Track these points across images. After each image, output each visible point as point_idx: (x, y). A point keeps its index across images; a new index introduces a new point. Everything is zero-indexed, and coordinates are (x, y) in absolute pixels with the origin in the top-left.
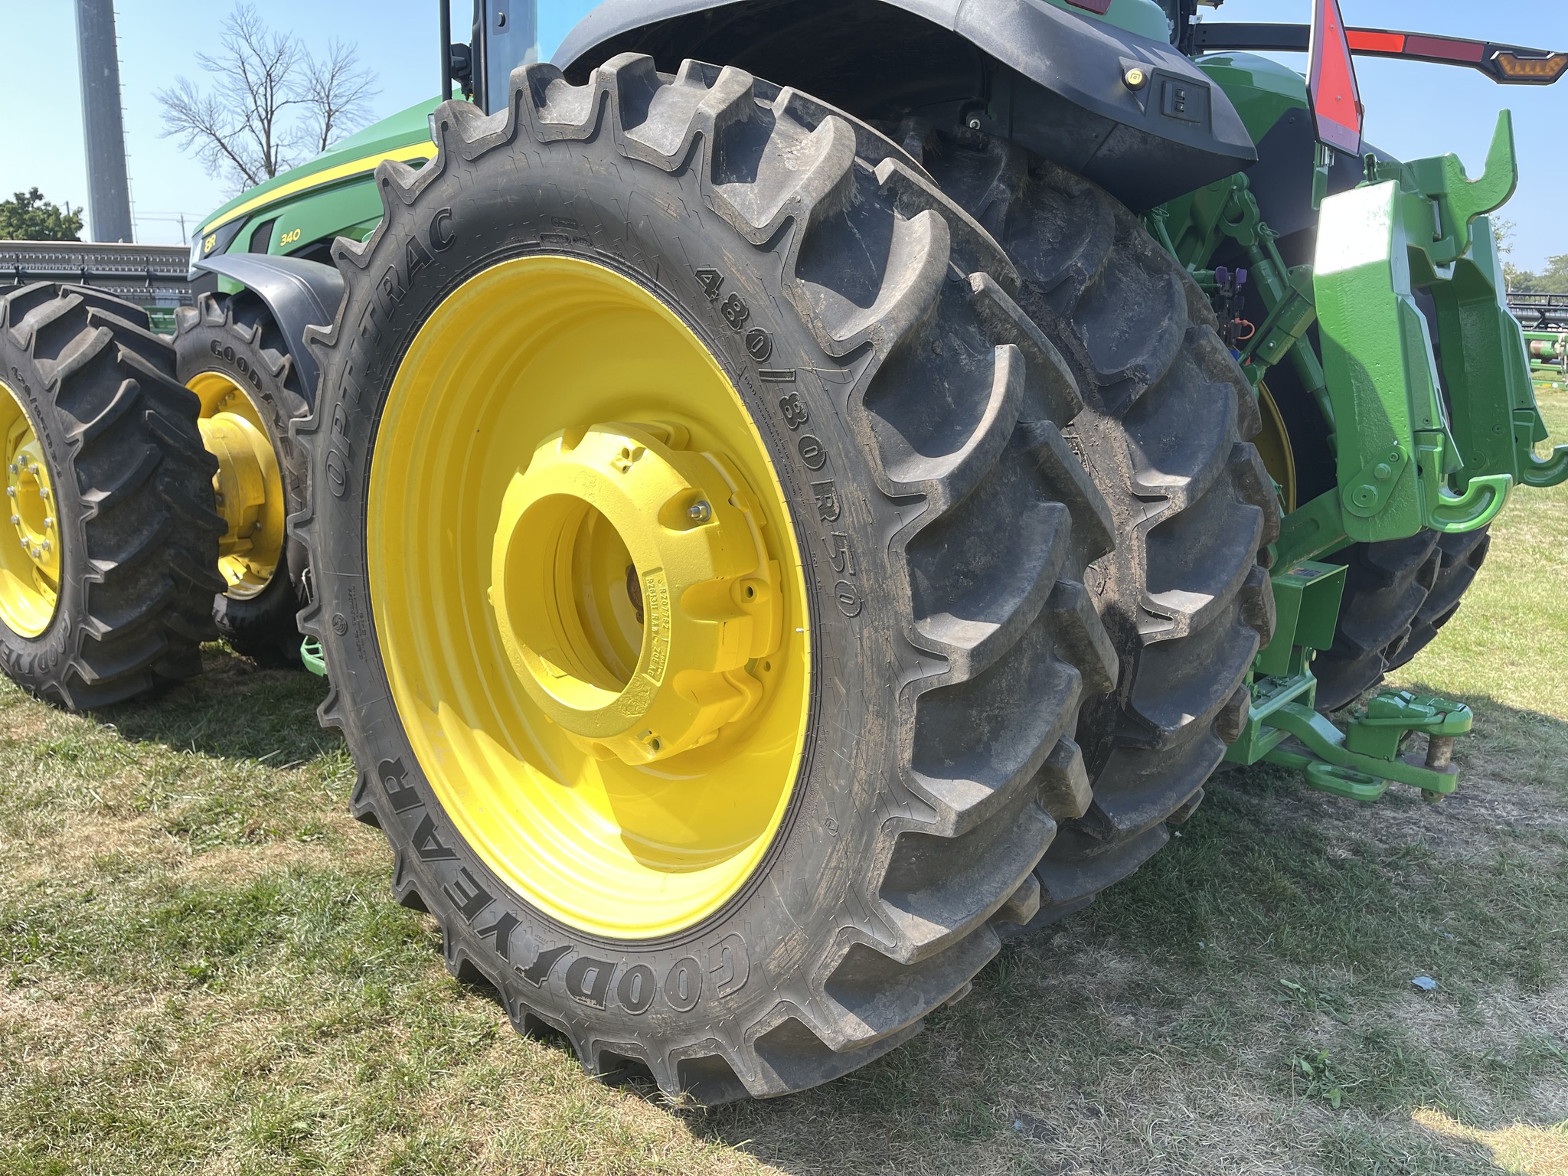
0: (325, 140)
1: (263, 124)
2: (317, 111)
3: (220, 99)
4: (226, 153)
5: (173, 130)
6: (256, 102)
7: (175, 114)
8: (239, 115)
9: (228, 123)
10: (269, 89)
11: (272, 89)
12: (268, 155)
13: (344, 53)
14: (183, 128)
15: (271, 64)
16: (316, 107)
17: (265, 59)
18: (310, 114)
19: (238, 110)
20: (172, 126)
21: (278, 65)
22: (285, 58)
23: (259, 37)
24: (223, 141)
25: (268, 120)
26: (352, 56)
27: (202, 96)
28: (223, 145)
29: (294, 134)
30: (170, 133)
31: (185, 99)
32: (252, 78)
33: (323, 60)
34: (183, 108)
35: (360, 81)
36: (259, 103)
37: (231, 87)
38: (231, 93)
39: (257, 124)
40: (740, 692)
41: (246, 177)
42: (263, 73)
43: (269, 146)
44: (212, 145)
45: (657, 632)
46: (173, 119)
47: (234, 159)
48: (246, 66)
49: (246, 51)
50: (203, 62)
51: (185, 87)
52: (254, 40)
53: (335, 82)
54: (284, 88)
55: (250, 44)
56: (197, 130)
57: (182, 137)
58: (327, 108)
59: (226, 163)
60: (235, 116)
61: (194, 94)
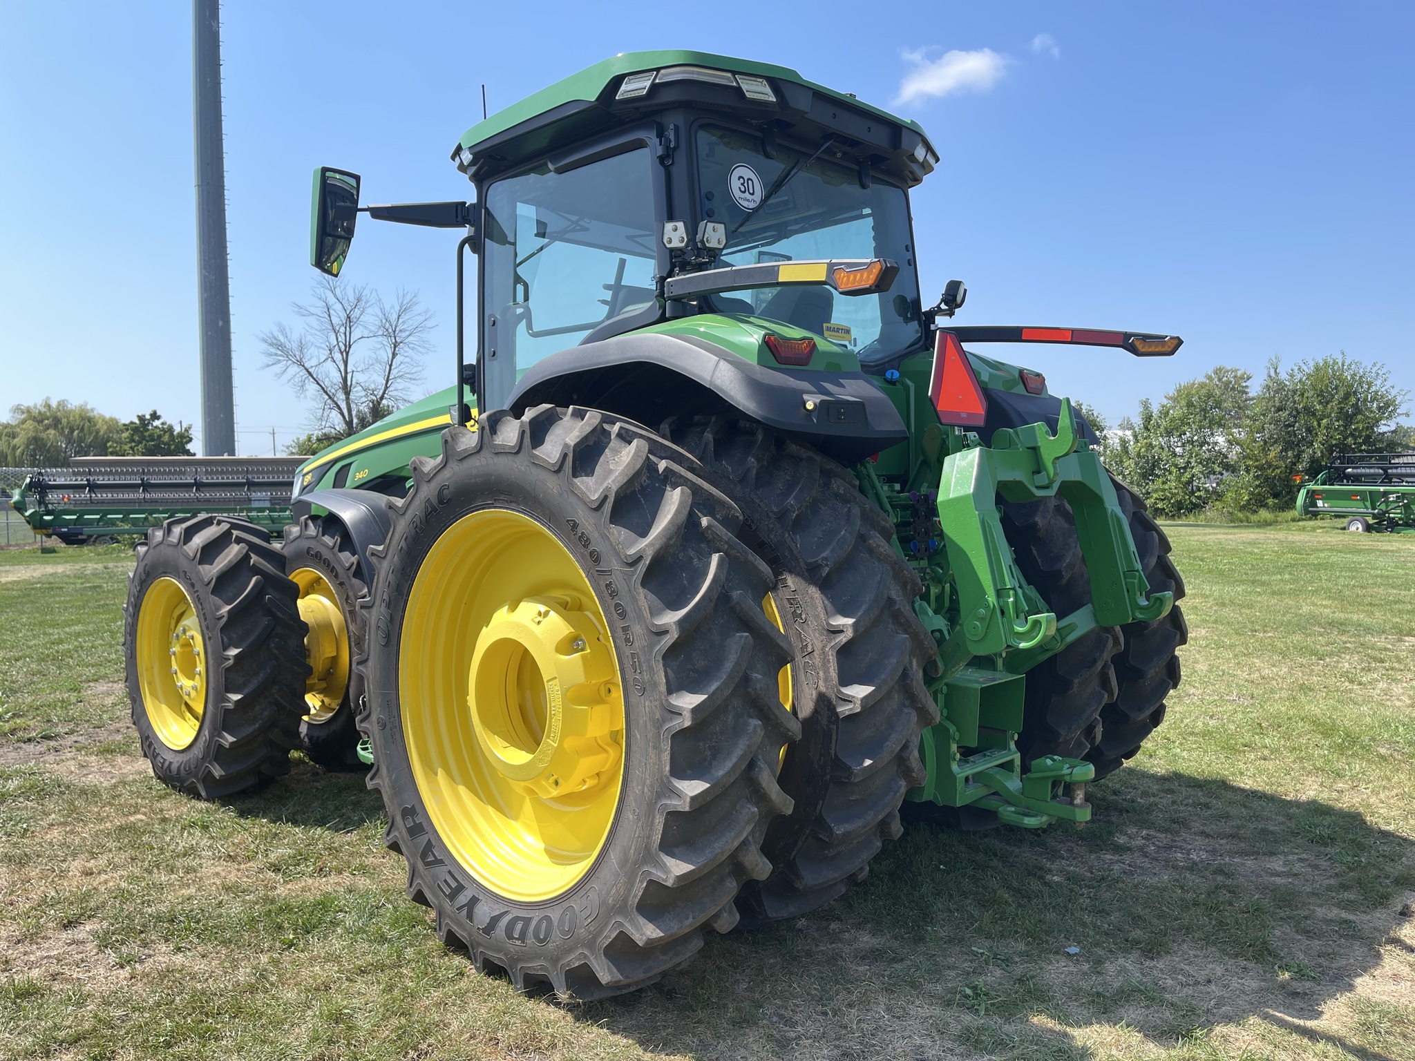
0: (391, 366)
1: (342, 355)
2: (385, 343)
3: (309, 338)
4: (312, 380)
5: (271, 363)
6: (337, 339)
7: (273, 350)
8: (323, 349)
9: (314, 357)
10: (348, 328)
11: (350, 328)
12: (345, 380)
13: (408, 298)
14: (279, 361)
15: (350, 308)
16: (384, 340)
17: (346, 305)
18: (379, 346)
19: (324, 346)
20: (270, 360)
21: (356, 310)
22: (362, 304)
23: (342, 289)
24: (310, 370)
25: (346, 353)
26: (414, 300)
27: (295, 336)
28: (310, 374)
29: (366, 362)
30: (268, 366)
31: (282, 339)
32: (335, 320)
33: (391, 303)
34: (280, 346)
35: (421, 319)
36: (340, 339)
37: (318, 328)
38: (318, 333)
39: (338, 356)
40: (606, 751)
41: (327, 397)
42: (343, 315)
43: (346, 373)
44: (301, 374)
45: (554, 715)
46: (271, 355)
47: (318, 384)
48: (331, 311)
49: (331, 300)
50: (296, 309)
51: (282, 330)
52: (338, 291)
53: (401, 321)
54: (360, 327)
55: (335, 295)
56: (290, 362)
57: (278, 368)
58: (394, 341)
59: (312, 387)
60: (321, 350)
61: (289, 334)
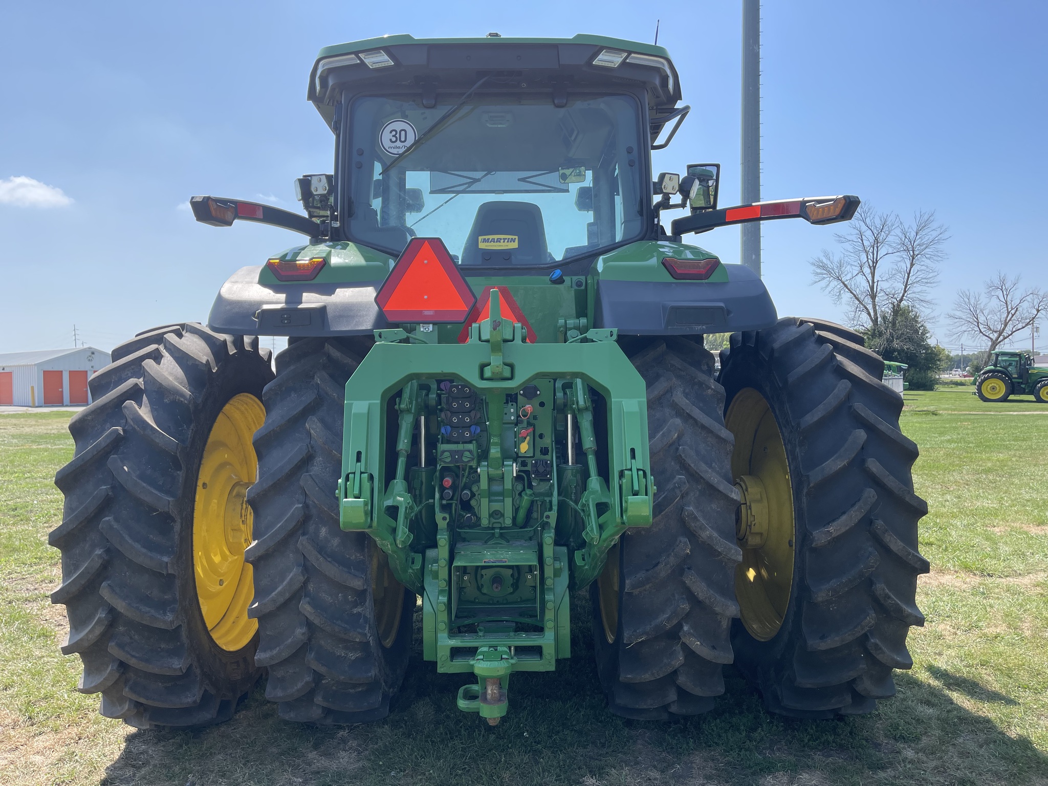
0: (909, 274)
1: (871, 269)
2: (904, 256)
3: (846, 259)
4: (847, 290)
5: (818, 280)
6: (867, 257)
7: (819, 271)
8: (856, 266)
9: (849, 272)
10: (875, 248)
11: (877, 247)
12: (872, 288)
13: (926, 217)
14: (824, 278)
15: (877, 233)
16: (904, 254)
17: (875, 231)
18: (900, 259)
19: (856, 264)
20: (817, 278)
21: (883, 233)
22: (886, 228)
23: (871, 218)
24: (846, 283)
25: (873, 269)
26: (932, 218)
27: (836, 259)
28: (846, 286)
29: (890, 273)
30: (816, 282)
31: (825, 260)
32: (866, 243)
33: (911, 225)
34: (824, 267)
35: (934, 234)
36: (869, 257)
37: (852, 251)
38: (852, 255)
39: (867, 270)
41: (857, 302)
42: (872, 239)
43: (873, 282)
44: (838, 286)
46: (817, 274)
47: (851, 292)
48: (863, 236)
49: (864, 228)
50: (837, 239)
51: (827, 256)
52: (868, 221)
53: (918, 237)
54: (886, 246)
55: (866, 224)
56: (832, 278)
57: (823, 283)
58: (912, 254)
59: (847, 296)
60: (853, 267)
61: (831, 258)
